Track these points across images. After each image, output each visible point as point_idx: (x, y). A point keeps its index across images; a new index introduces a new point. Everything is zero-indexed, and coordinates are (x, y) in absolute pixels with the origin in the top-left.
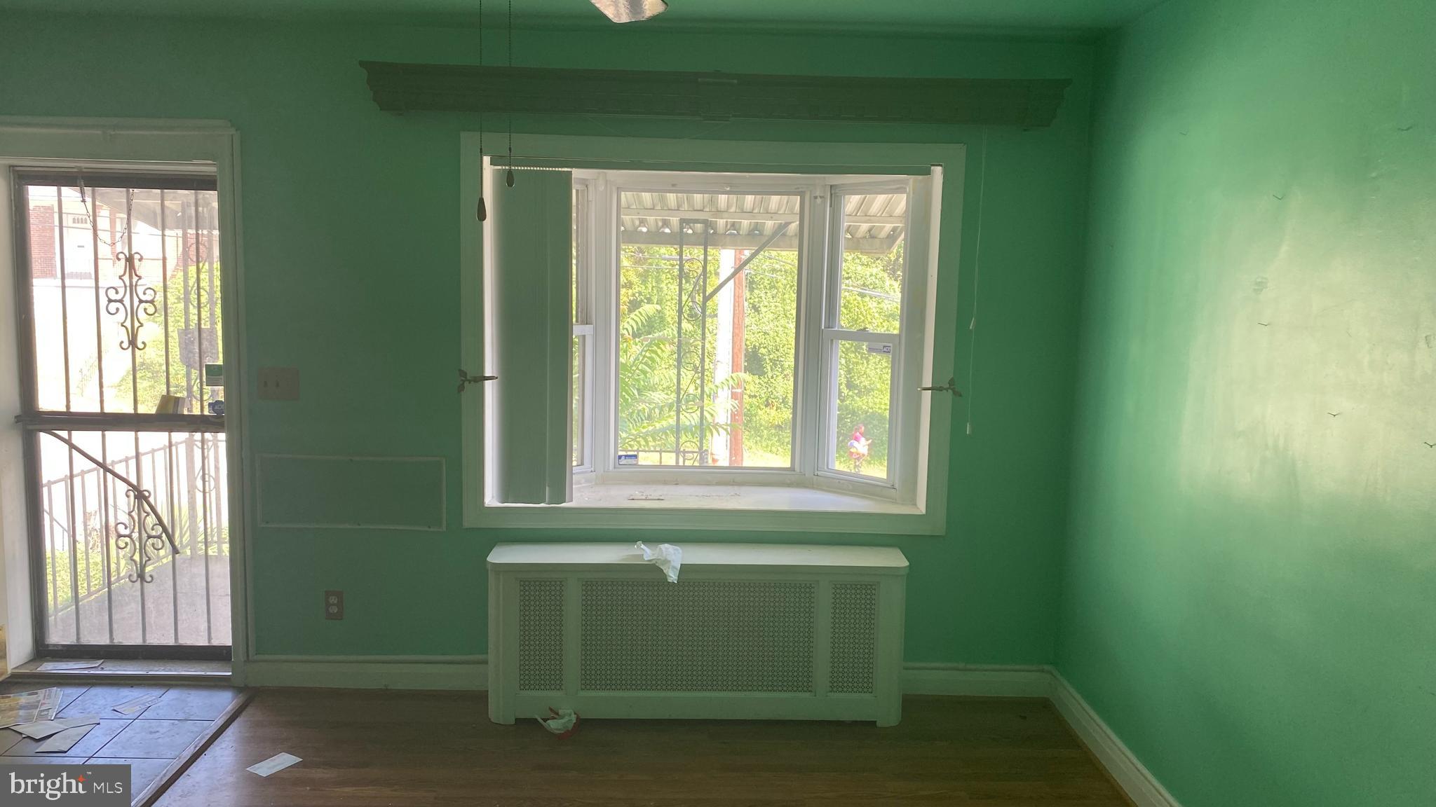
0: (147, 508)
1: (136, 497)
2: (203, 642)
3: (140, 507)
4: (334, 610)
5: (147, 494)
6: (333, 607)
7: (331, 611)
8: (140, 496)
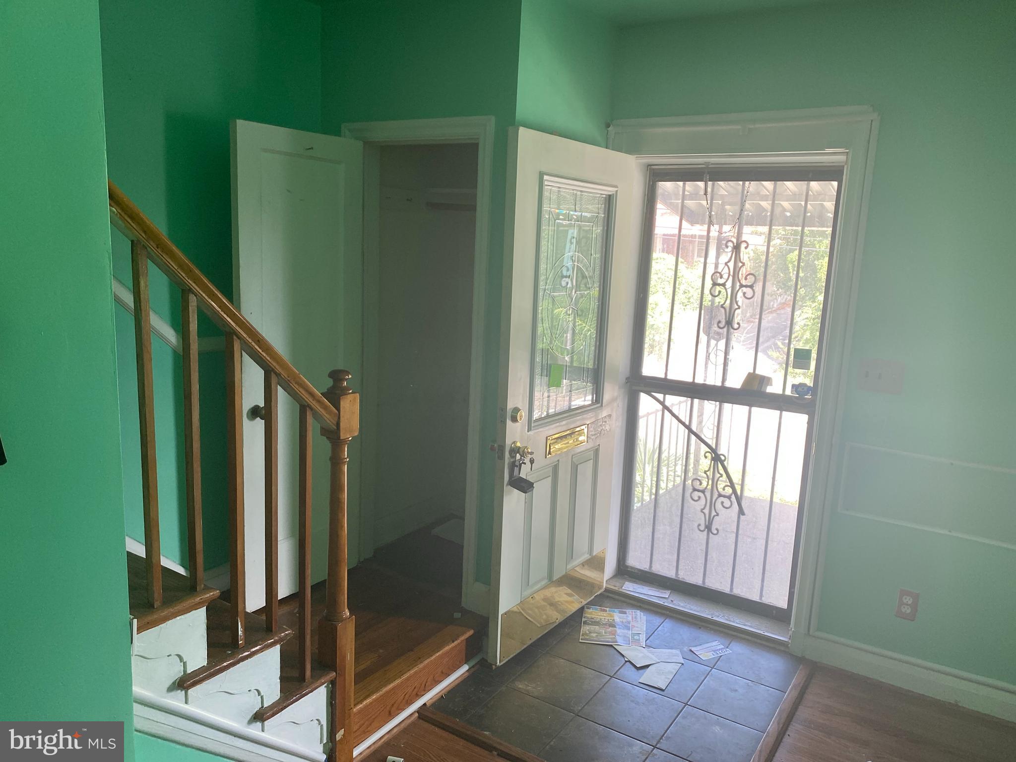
0: (722, 471)
1: (713, 459)
2: (755, 597)
3: (715, 468)
4: (908, 610)
5: (723, 458)
6: (906, 607)
7: (903, 610)
8: (717, 458)
